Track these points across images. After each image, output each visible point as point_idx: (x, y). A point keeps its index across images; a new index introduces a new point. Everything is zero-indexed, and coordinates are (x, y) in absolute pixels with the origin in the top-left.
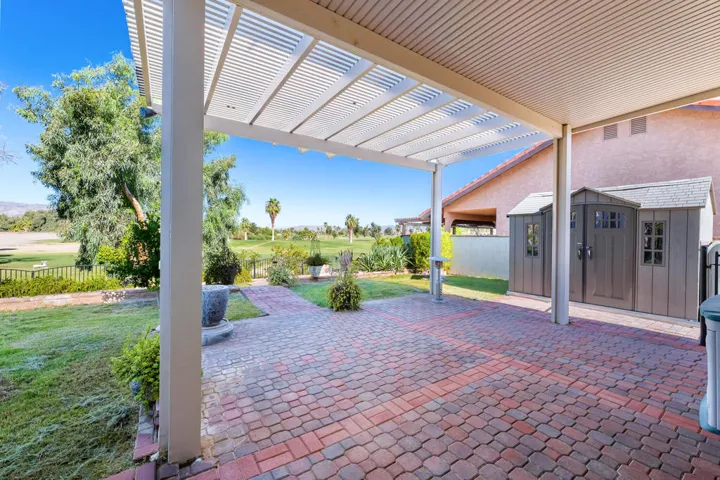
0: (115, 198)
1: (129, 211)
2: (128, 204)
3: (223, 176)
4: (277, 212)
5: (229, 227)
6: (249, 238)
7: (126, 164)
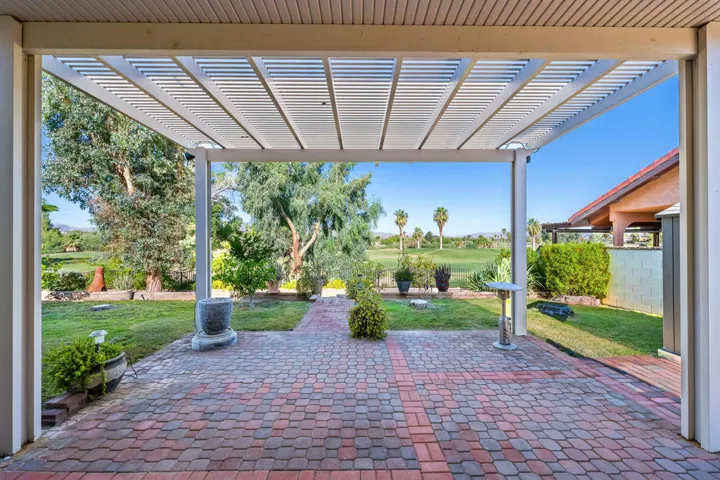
0: (274, 219)
1: (285, 228)
2: (283, 223)
3: (359, 193)
4: (445, 220)
5: (366, 239)
6: (422, 247)
7: (277, 193)
